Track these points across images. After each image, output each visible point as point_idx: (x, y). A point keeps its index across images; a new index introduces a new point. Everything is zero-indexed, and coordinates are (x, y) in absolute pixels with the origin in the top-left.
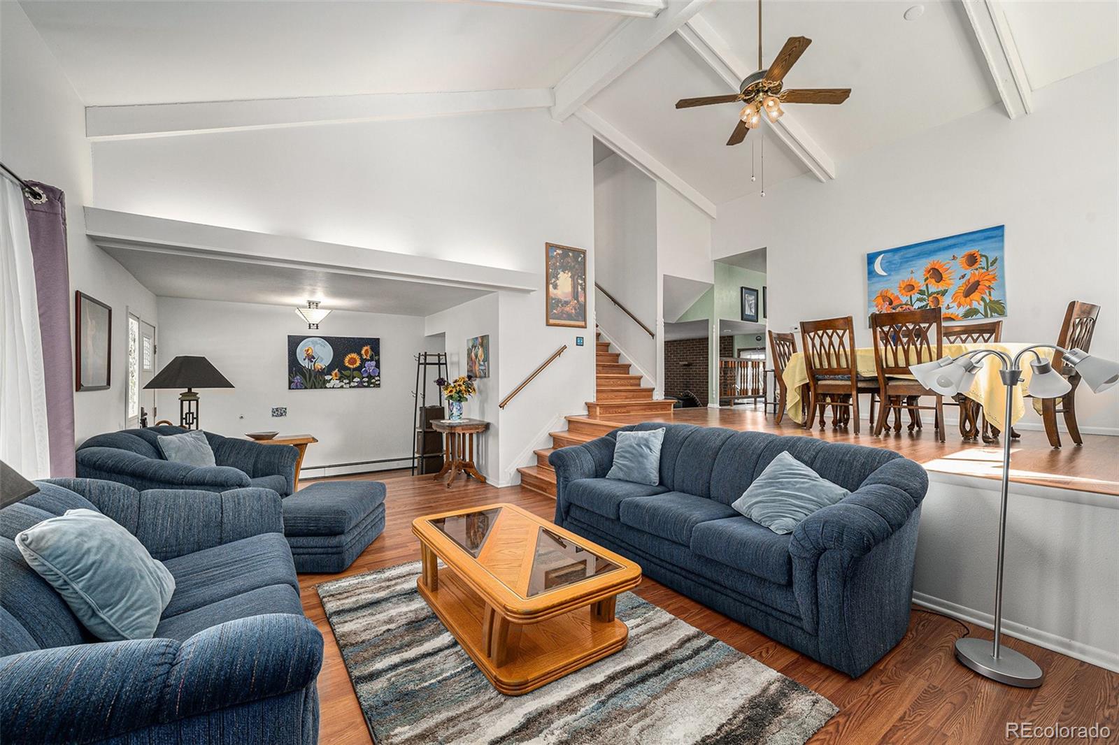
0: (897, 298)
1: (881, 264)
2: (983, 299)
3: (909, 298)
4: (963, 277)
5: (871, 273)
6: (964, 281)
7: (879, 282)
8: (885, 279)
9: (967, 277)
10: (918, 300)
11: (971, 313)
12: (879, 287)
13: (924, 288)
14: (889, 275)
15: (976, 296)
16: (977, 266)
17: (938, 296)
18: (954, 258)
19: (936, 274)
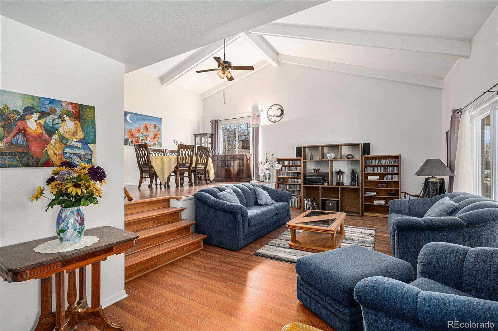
0: (135, 134)
1: (130, 117)
2: (157, 141)
3: (138, 135)
4: (153, 132)
5: (126, 120)
6: (153, 133)
7: (128, 125)
8: (131, 124)
9: (154, 132)
10: (141, 136)
11: (154, 145)
12: (128, 127)
13: (143, 132)
14: (132, 123)
15: (156, 139)
16: (156, 129)
17: (147, 137)
18: (151, 124)
19: (146, 128)
